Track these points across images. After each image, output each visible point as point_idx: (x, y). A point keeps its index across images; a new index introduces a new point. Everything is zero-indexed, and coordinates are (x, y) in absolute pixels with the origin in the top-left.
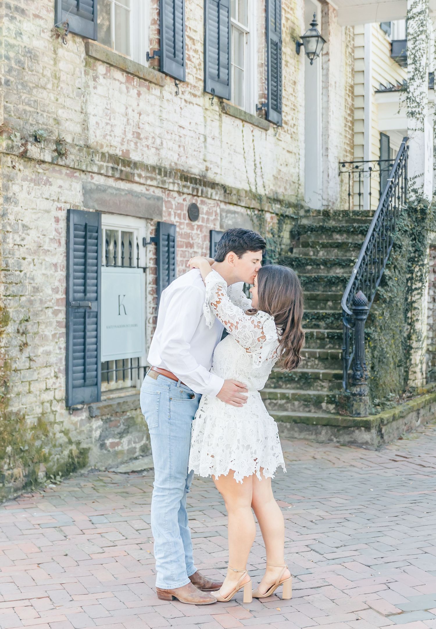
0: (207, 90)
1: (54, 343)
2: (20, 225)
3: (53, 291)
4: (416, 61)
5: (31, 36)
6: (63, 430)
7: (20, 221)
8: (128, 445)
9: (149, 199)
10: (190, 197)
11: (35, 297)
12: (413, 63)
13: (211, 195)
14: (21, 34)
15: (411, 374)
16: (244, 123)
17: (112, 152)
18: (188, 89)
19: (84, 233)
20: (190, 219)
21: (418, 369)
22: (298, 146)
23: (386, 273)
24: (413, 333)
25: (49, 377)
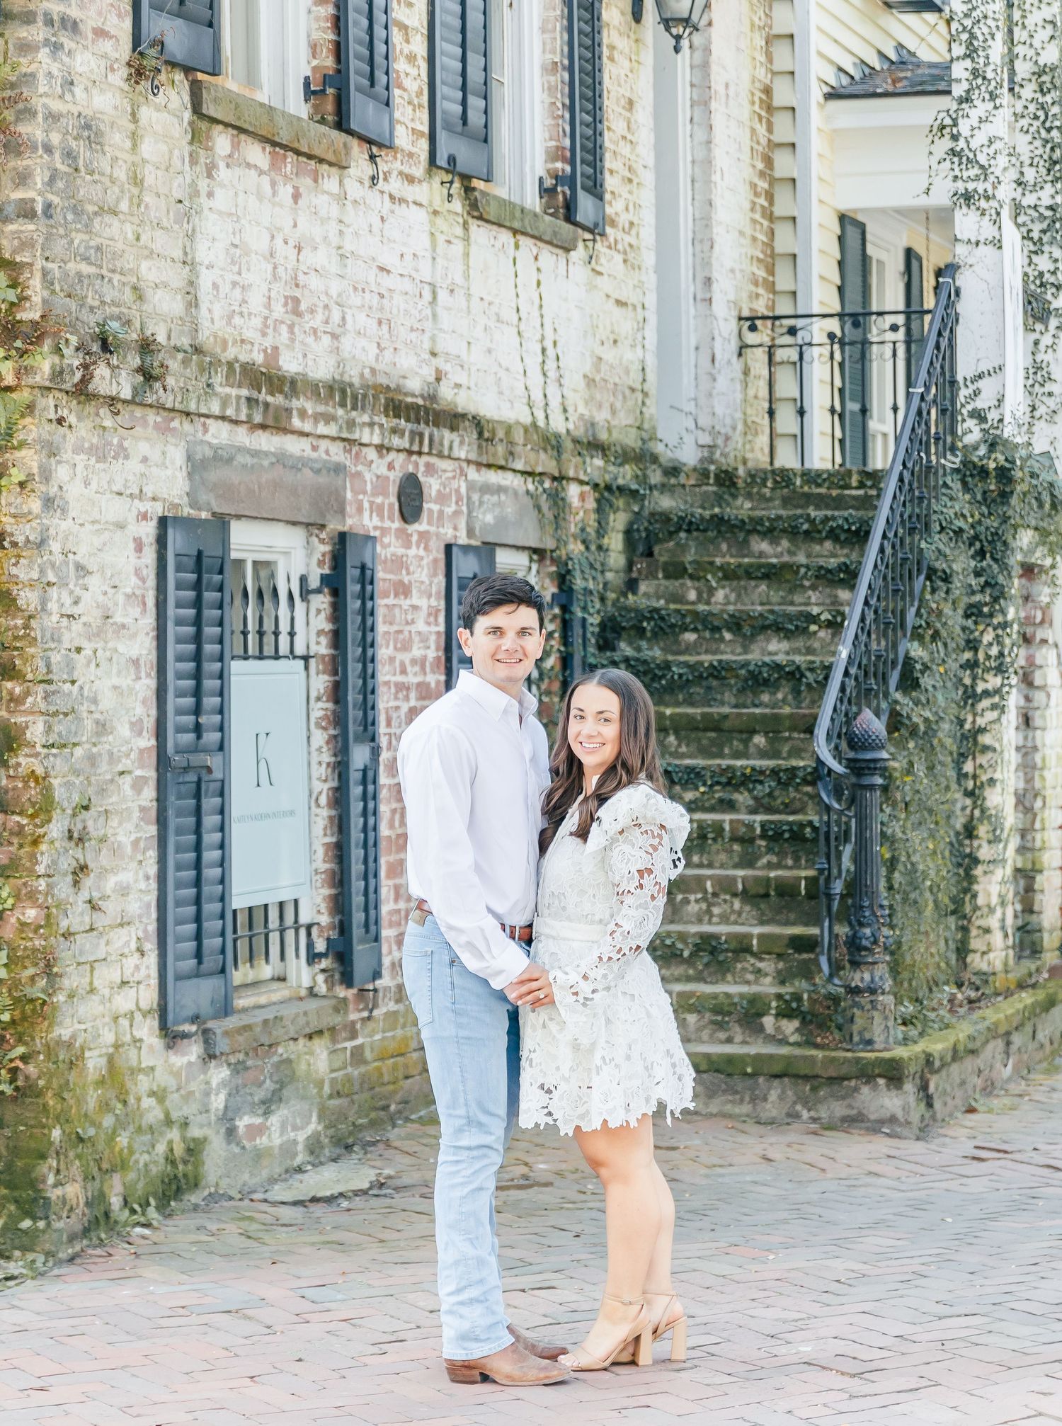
0: (438, 163)
1: (134, 865)
2: (71, 566)
3: (132, 730)
4: (975, 51)
5: (90, 84)
6: (155, 1089)
7: (70, 555)
8: (281, 1135)
9: (318, 472)
10: (402, 456)
11: (99, 747)
12: (966, 56)
13: (451, 448)
14: (72, 83)
15: (978, 936)
16: (519, 237)
17: (243, 358)
18: (397, 165)
19: (194, 576)
20: (404, 519)
21: (994, 922)
22: (640, 285)
23: (912, 654)
24: (981, 820)
25: (126, 951)
